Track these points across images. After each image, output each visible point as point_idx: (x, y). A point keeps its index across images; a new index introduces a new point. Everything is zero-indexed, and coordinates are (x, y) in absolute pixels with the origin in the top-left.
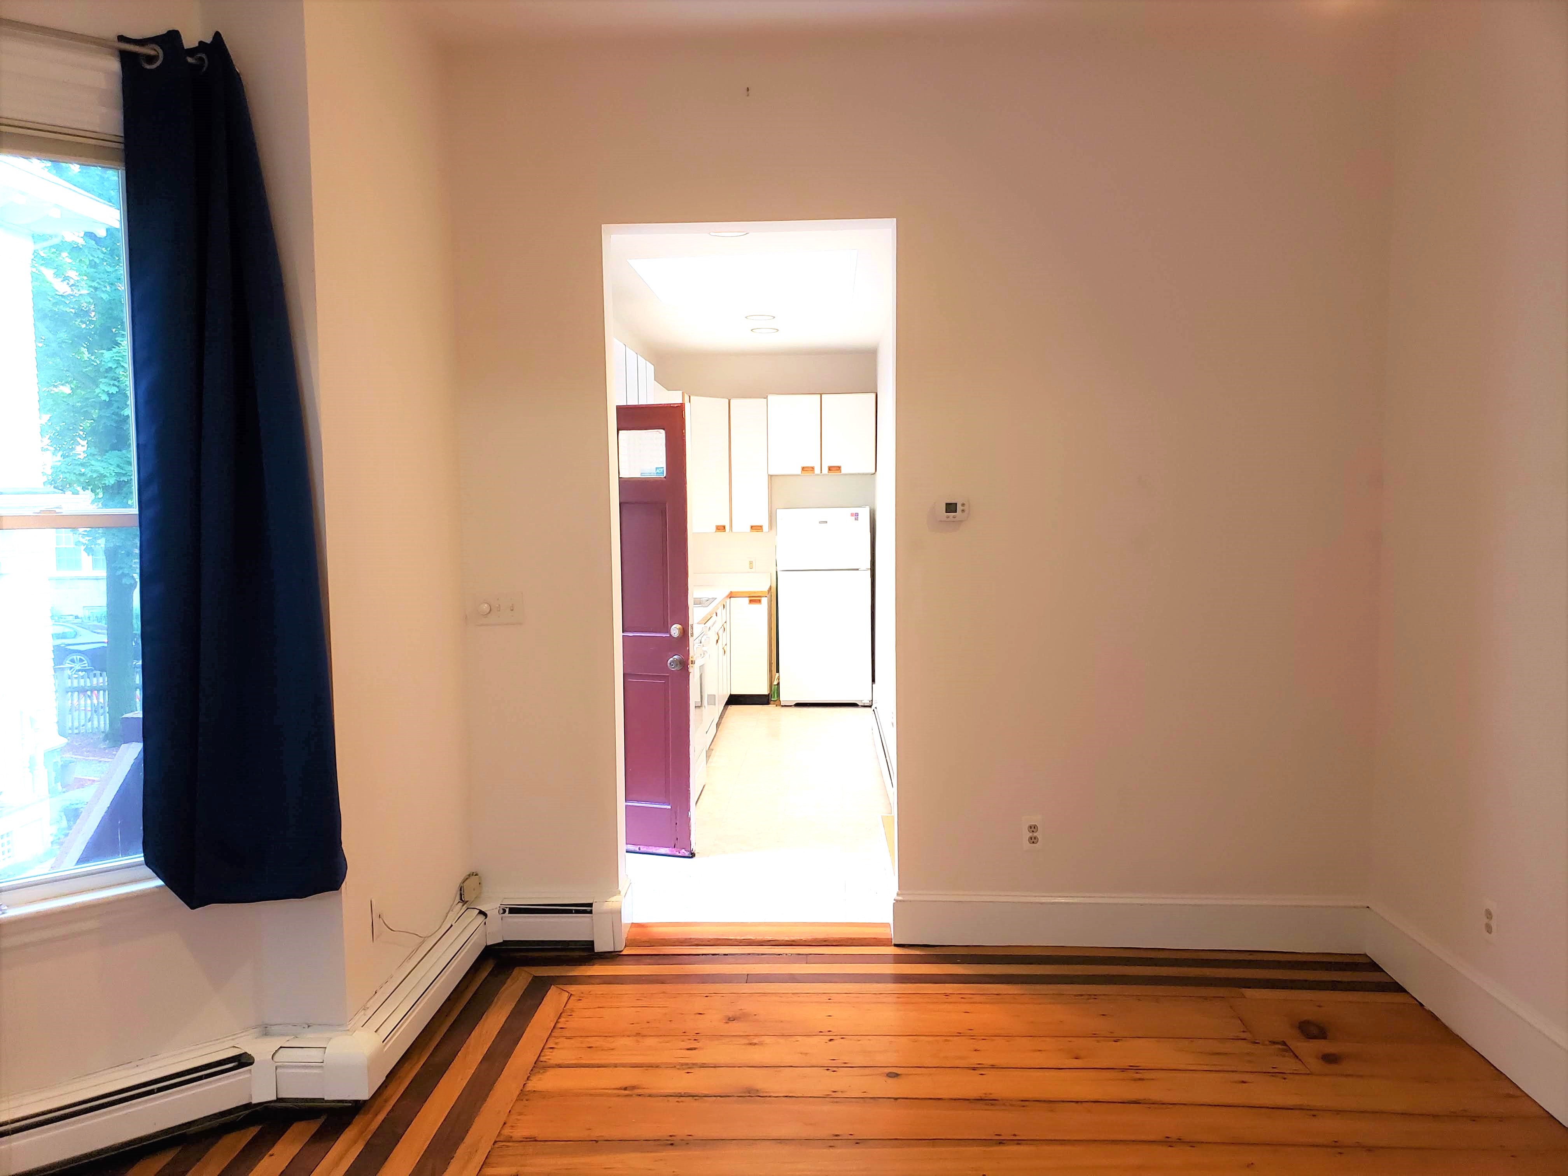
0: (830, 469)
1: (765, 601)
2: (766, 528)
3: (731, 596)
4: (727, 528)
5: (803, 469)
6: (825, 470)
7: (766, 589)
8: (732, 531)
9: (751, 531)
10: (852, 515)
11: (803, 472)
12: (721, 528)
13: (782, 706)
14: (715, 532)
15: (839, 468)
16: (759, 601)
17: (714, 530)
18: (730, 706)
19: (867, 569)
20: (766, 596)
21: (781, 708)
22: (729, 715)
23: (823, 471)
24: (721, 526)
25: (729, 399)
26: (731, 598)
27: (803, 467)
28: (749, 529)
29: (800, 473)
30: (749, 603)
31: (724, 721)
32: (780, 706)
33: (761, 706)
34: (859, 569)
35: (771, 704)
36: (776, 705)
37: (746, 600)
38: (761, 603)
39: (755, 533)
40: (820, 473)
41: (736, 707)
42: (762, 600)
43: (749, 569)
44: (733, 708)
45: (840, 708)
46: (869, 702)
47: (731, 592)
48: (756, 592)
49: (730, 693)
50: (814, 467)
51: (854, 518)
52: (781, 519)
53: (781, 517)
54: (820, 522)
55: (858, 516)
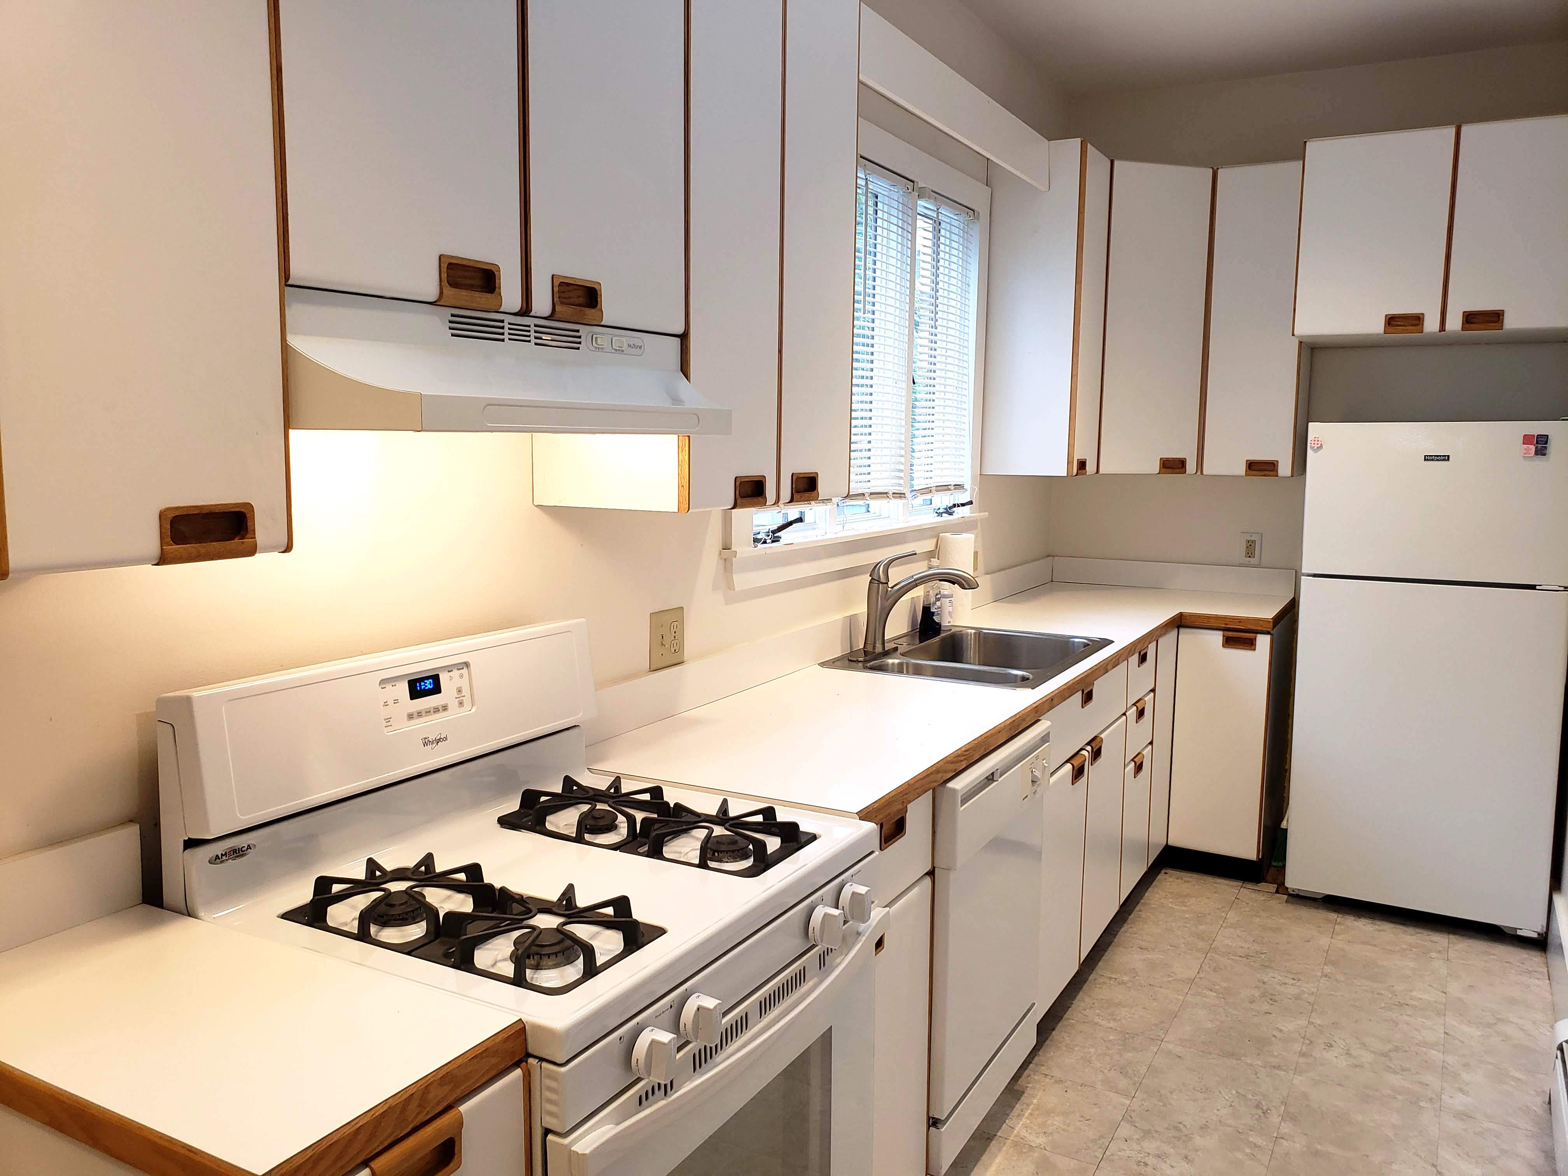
0: (1470, 319)
1: (1264, 642)
2: (1285, 469)
3: (1181, 622)
4: (1191, 467)
5: (1392, 321)
6: (1454, 323)
7: (1268, 614)
8: (1202, 473)
9: (1246, 475)
10: (1527, 439)
11: (1391, 329)
12: (1174, 466)
13: (1291, 899)
14: (1158, 472)
15: (1495, 318)
16: (1250, 644)
17: (1156, 468)
18: (1166, 873)
19: (1562, 589)
20: (1269, 630)
21: (1287, 902)
22: (1157, 896)
23: (1449, 326)
24: (1174, 460)
25: (1215, 168)
26: (1182, 630)
27: (1390, 318)
28: (1241, 470)
29: (1379, 334)
30: (1223, 646)
31: (1142, 908)
32: (1286, 897)
33: (1240, 884)
34: (1538, 587)
35: (1263, 886)
36: (1277, 892)
37: (1217, 637)
38: (1255, 650)
39: (1259, 481)
40: (1440, 331)
41: (1178, 878)
42: (1255, 639)
43: (1246, 557)
44: (1171, 879)
45: (1449, 933)
46: (1535, 935)
47: (1181, 615)
48: (1240, 620)
49: (1165, 843)
50: (1421, 316)
51: (1533, 448)
52: (1316, 446)
53: (1316, 442)
54: (1427, 458)
55: (1546, 443)
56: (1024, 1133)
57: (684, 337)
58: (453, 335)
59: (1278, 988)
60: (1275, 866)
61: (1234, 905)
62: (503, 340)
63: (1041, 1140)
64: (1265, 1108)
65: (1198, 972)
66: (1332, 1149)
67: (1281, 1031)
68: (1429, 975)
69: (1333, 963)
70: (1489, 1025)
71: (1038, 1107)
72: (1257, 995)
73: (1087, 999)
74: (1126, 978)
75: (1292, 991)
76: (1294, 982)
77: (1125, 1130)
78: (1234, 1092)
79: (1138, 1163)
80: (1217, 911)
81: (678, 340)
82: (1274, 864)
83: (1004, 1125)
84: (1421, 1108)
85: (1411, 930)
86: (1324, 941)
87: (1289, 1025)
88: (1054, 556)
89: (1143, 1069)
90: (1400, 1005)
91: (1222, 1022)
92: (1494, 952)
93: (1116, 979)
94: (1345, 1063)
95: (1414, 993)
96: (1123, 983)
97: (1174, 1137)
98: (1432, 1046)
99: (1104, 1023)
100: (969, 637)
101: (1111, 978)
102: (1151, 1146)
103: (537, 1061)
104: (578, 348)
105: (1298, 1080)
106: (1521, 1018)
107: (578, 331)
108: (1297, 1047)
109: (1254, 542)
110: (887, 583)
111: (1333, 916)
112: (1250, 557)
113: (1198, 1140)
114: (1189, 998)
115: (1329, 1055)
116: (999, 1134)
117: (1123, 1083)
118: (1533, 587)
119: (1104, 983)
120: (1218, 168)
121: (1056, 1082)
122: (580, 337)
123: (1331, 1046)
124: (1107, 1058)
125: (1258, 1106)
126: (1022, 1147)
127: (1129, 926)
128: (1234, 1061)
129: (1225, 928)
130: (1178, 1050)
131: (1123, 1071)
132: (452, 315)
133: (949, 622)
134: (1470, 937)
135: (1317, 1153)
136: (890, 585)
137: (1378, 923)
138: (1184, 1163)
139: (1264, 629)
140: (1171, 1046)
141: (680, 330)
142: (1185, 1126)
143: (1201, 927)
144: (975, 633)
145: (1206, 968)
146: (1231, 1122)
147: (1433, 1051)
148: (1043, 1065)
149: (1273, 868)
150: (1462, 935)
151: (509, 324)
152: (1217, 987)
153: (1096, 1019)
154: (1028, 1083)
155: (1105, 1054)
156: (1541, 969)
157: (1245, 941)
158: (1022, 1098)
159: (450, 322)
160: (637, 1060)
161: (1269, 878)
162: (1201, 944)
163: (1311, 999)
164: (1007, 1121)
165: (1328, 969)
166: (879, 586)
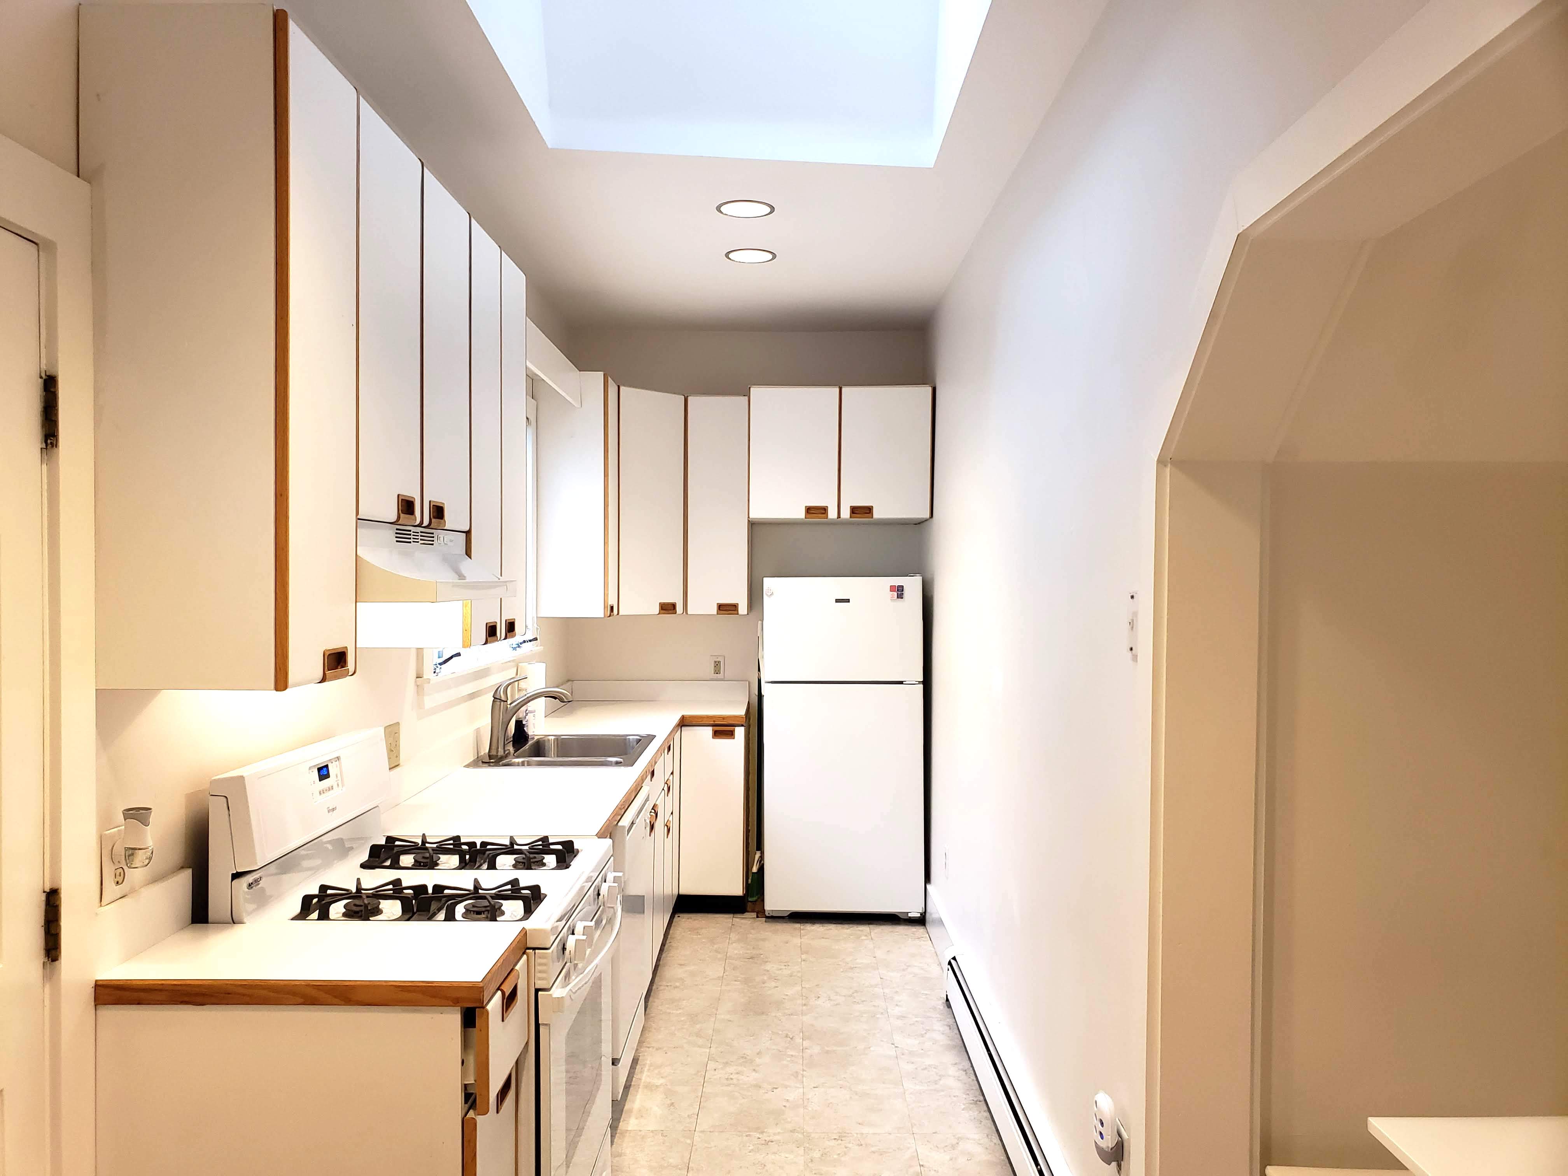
0: (854, 510)
1: (740, 732)
2: (743, 609)
3: (684, 723)
4: (679, 609)
5: (809, 510)
6: (846, 514)
7: (742, 712)
8: (687, 613)
9: (717, 614)
10: (892, 588)
11: (809, 516)
12: (668, 608)
13: (767, 919)
14: (658, 613)
15: (868, 510)
16: (730, 734)
17: (657, 610)
18: (679, 917)
19: (918, 683)
20: (742, 723)
21: (766, 922)
22: (678, 931)
23: (842, 516)
24: (668, 604)
25: (686, 395)
26: (683, 728)
27: (808, 508)
28: (714, 610)
29: (802, 519)
30: (713, 738)
31: (672, 941)
32: (764, 919)
33: (731, 915)
34: (904, 683)
35: (747, 915)
36: (757, 917)
37: (709, 731)
38: (734, 738)
39: (726, 618)
40: (837, 518)
41: (688, 919)
42: (734, 731)
43: (714, 673)
44: (684, 920)
45: (869, 924)
46: (919, 915)
47: (683, 717)
48: (724, 718)
49: (677, 893)
50: (826, 508)
51: (896, 594)
52: (769, 594)
53: (769, 591)
54: (837, 601)
55: (903, 591)
56: (648, 1080)
57: (468, 533)
58: (397, 541)
59: (777, 972)
60: (751, 902)
61: (733, 930)
62: (410, 542)
63: (662, 1081)
64: (791, 1037)
65: (724, 973)
66: (835, 1048)
67: (787, 995)
68: (863, 949)
69: (807, 953)
70: (904, 970)
71: (651, 1065)
72: (766, 978)
73: (656, 1000)
74: (678, 984)
75: (786, 972)
76: (786, 967)
77: (711, 1065)
78: (770, 1032)
79: (727, 1079)
80: (723, 934)
81: (464, 534)
82: (750, 899)
83: (634, 1079)
84: (878, 1018)
85: (846, 926)
86: (797, 941)
87: (790, 992)
88: (573, 681)
89: (710, 1032)
90: (852, 968)
91: (750, 997)
92: (897, 931)
93: (671, 986)
94: (829, 1005)
95: (857, 961)
96: (676, 987)
97: (743, 1062)
98: (876, 986)
99: (674, 1012)
100: (550, 741)
101: (667, 986)
102: (731, 1069)
103: (532, 950)
104: (432, 544)
105: (805, 1018)
106: (921, 963)
107: (433, 534)
108: (799, 1002)
109: (719, 662)
110: (507, 701)
111: (797, 926)
112: (717, 673)
113: (758, 1061)
114: (724, 988)
115: (819, 1002)
116: (633, 1083)
117: (701, 1041)
118: (901, 683)
119: (664, 989)
120: (688, 396)
121: (657, 1049)
122: (433, 537)
123: (819, 997)
124: (684, 1030)
125: (787, 1036)
126: (650, 1087)
127: (667, 953)
128: (765, 1016)
129: (732, 944)
130: (728, 1017)
131: (698, 1035)
132: (397, 529)
133: (533, 732)
134: (881, 925)
135: (827, 1052)
136: (509, 702)
137: (826, 925)
138: (754, 1073)
139: (740, 723)
140: (722, 1016)
141: (467, 529)
142: (748, 1055)
143: (716, 946)
144: (554, 739)
145: (727, 968)
146: (774, 1047)
147: (876, 989)
148: (644, 1042)
149: (750, 903)
150: (876, 924)
151: (413, 532)
152: (739, 978)
153: (668, 1011)
154: (639, 1054)
155: (682, 1028)
156: (925, 936)
157: (748, 949)
158: (639, 1062)
159: (397, 533)
160: (570, 951)
161: (748, 909)
162: (719, 956)
163: (799, 975)
164: (635, 1076)
165: (804, 957)
166: (500, 704)
